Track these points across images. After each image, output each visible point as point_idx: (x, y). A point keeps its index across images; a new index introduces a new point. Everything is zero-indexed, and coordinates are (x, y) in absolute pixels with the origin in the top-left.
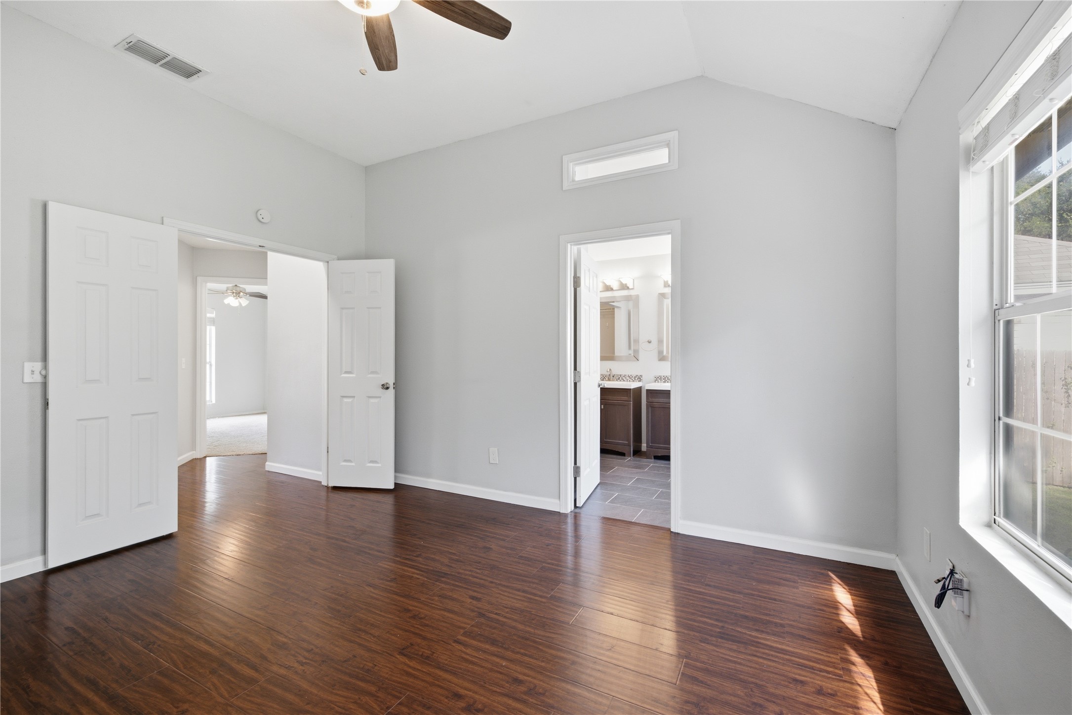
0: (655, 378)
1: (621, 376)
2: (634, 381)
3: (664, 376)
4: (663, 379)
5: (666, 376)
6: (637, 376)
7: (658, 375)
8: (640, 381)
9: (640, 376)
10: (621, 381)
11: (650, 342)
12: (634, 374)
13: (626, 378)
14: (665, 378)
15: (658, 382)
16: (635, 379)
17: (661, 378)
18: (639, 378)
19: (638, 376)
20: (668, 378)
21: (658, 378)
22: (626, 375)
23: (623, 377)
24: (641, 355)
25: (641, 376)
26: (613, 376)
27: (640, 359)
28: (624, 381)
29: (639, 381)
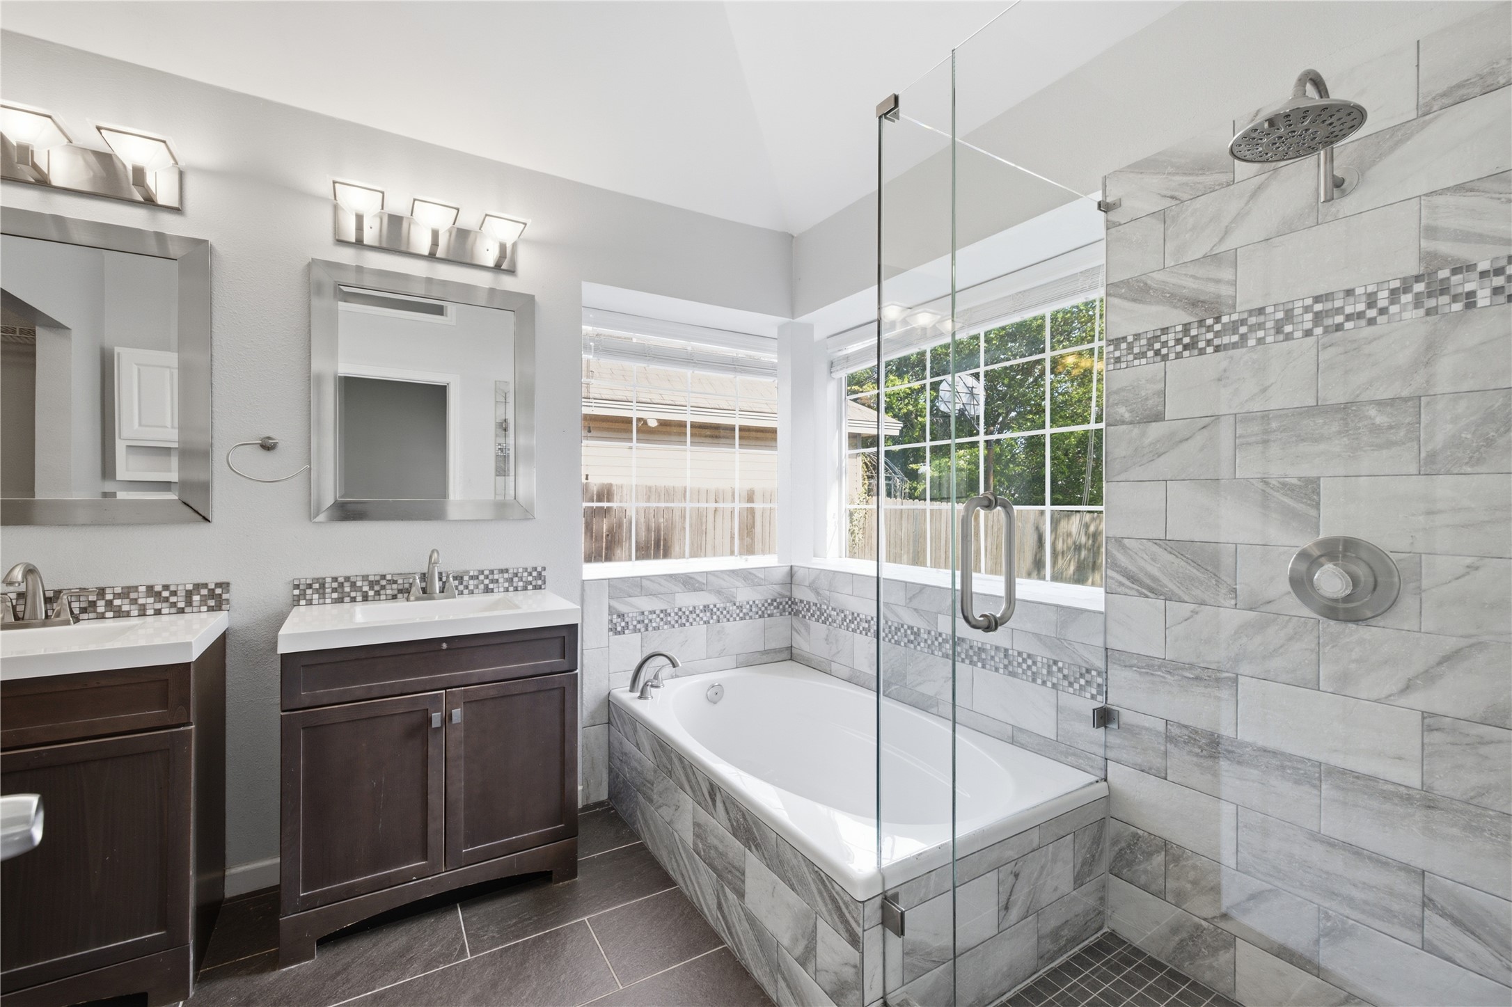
0: (297, 587)
1: (101, 592)
2: (181, 611)
3: (335, 579)
4: (334, 590)
5: (347, 579)
6: (197, 587)
7: (307, 573)
8: (218, 607)
9: (218, 585)
10: (102, 617)
11: (267, 446)
12: (184, 579)
13: (134, 601)
14: (341, 585)
15: (310, 603)
16: (189, 603)
17: (323, 586)
18: (216, 597)
19: (205, 586)
20: (353, 584)
21: (310, 586)
22: (136, 589)
23: (117, 596)
24: (221, 502)
25: (225, 586)
26: (48, 600)
27: (216, 514)
28: (119, 614)
29: (211, 609)
